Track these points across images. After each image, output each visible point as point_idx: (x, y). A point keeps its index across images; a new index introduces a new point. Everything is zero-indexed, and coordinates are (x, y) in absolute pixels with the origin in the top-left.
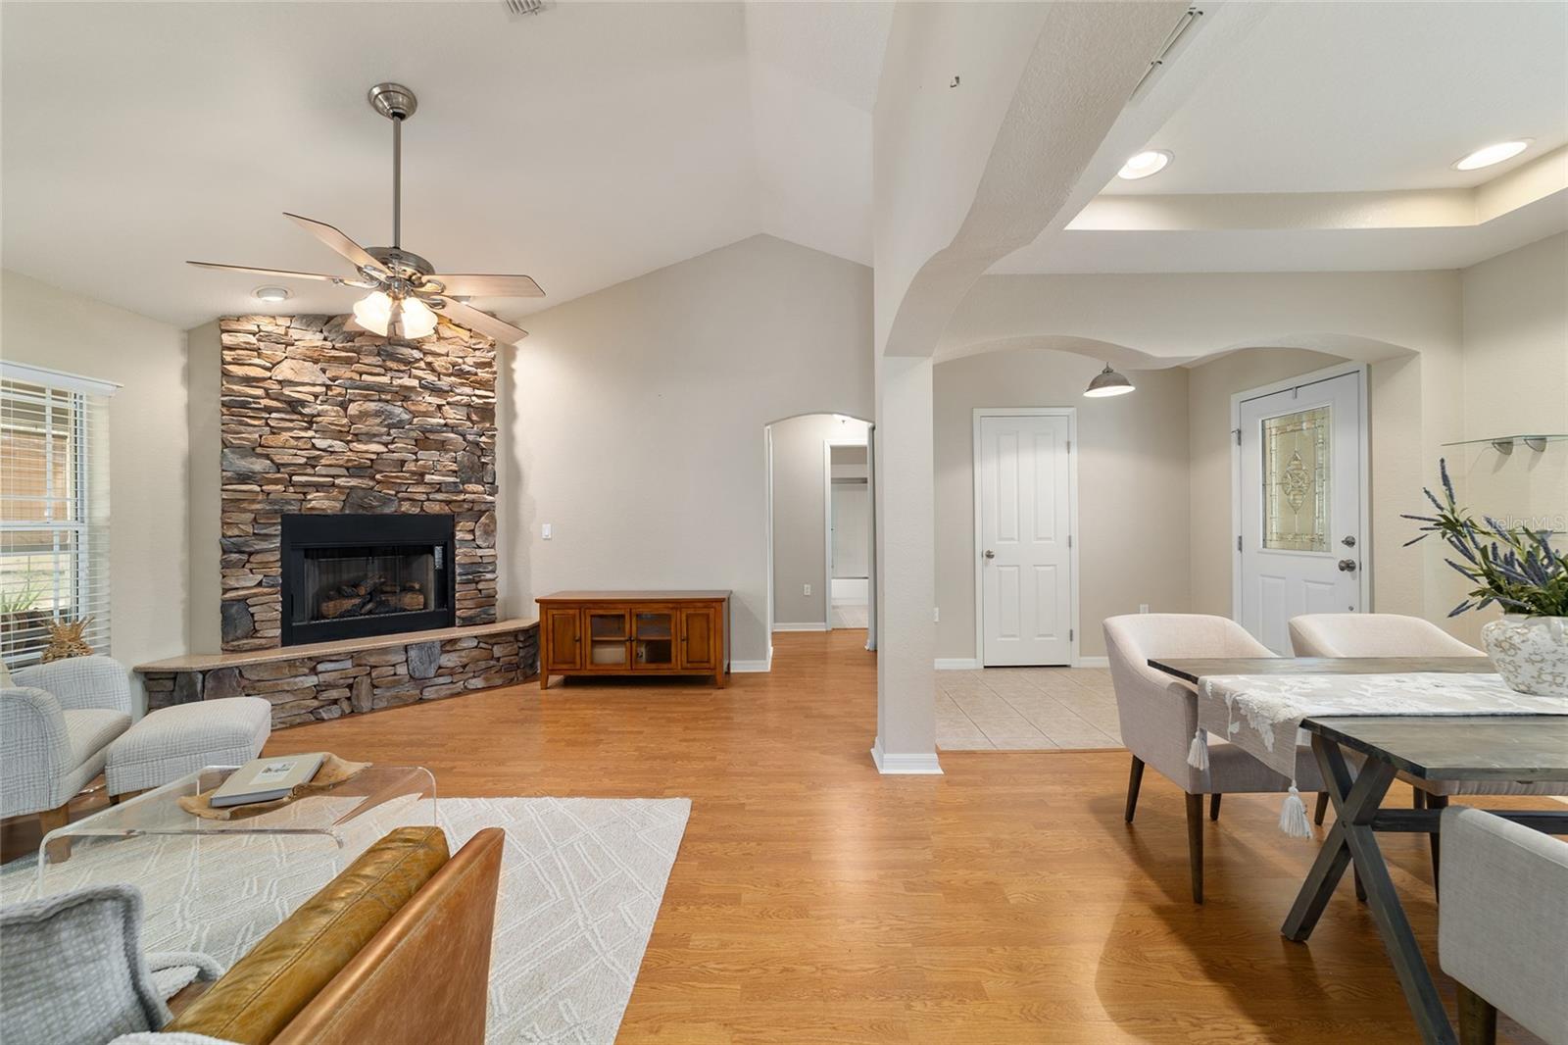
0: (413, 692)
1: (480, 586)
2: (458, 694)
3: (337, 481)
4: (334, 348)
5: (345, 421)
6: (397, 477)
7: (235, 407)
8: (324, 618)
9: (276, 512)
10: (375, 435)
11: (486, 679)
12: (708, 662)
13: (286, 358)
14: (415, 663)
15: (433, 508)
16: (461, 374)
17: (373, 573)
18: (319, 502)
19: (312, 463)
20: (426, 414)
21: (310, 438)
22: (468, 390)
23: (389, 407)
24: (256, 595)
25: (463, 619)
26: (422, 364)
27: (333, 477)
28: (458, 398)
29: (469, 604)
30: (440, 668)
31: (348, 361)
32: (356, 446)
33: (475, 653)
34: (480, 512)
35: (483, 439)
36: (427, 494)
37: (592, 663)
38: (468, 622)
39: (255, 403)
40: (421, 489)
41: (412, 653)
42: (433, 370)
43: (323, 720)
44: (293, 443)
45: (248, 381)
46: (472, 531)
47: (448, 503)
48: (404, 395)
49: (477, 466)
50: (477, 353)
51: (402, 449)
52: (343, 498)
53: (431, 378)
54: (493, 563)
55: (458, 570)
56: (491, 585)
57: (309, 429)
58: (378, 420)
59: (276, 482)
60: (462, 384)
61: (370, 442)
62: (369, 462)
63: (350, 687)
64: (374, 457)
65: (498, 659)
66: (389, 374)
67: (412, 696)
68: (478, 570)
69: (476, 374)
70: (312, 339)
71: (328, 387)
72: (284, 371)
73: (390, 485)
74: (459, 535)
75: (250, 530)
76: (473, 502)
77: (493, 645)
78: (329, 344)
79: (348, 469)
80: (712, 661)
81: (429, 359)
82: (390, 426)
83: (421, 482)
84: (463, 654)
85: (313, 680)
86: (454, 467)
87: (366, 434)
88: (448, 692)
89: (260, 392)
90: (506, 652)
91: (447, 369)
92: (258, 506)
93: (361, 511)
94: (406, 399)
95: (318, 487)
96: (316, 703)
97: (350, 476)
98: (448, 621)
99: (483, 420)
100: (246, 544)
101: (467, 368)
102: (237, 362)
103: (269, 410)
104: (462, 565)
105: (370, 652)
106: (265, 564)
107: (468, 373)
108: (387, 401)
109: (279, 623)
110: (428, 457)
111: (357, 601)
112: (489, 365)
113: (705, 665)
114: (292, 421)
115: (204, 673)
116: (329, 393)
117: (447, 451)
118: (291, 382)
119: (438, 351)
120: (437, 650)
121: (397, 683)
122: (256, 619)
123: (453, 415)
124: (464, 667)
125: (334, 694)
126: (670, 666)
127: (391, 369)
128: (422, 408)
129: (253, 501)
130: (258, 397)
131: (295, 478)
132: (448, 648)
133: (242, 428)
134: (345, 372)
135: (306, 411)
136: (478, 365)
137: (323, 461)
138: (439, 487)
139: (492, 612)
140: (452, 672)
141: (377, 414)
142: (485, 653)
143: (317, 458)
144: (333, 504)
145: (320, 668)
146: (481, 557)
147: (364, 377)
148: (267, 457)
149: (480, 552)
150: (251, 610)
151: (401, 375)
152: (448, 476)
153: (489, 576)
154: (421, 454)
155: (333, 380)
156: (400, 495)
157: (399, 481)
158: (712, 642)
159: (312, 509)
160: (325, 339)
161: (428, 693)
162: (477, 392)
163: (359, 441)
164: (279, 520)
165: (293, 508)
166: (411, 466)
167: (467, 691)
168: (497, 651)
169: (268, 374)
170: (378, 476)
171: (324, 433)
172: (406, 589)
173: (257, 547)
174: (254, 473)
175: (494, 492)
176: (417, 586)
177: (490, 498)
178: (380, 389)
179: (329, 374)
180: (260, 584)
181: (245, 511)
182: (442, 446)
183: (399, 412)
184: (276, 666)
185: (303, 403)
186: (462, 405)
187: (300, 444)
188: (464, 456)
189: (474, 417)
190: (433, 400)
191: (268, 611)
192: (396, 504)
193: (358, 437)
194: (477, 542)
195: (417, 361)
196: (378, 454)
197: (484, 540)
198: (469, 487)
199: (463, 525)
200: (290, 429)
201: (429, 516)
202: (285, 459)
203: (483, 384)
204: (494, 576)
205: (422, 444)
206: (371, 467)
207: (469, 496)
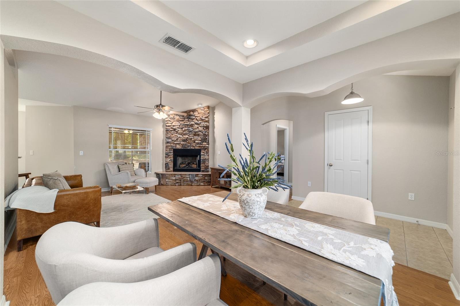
0: (191, 183)
1: (205, 164)
2: (198, 185)
3: (181, 143)
4: (181, 118)
5: (182, 132)
6: (190, 142)
7: (167, 131)
8: (180, 168)
9: (172, 148)
10: (187, 134)
11: (204, 184)
13: (174, 121)
14: (191, 178)
15: (197, 148)
16: (202, 120)
17: (188, 160)
18: (178, 147)
19: (177, 139)
20: (196, 129)
22: (203, 123)
23: (189, 128)
24: (169, 162)
25: (202, 171)
26: (195, 119)
27: (180, 142)
28: (201, 125)
29: (203, 168)
30: (195, 179)
31: (183, 120)
32: (184, 136)
33: (202, 178)
34: (206, 149)
35: (206, 133)
36: (196, 145)
38: (203, 171)
40: (194, 144)
41: (190, 176)
42: (197, 120)
43: (176, 185)
44: (175, 136)
45: (169, 126)
46: (204, 153)
47: (200, 147)
48: (192, 125)
49: (205, 139)
50: (206, 115)
51: (191, 136)
52: (182, 146)
53: (196, 121)
54: (208, 159)
55: (201, 160)
56: (208, 164)
57: (177, 133)
59: (172, 143)
60: (202, 122)
61: (186, 135)
63: (180, 180)
64: (186, 138)
65: (206, 180)
67: (190, 184)
68: (205, 160)
69: (205, 119)
70: (178, 117)
71: (180, 126)
72: (173, 124)
74: (201, 153)
75: (169, 151)
76: (204, 146)
77: (205, 177)
78: (180, 118)
79: (182, 140)
81: (196, 118)
82: (189, 132)
83: (195, 142)
84: (199, 177)
85: (174, 178)
86: (200, 139)
87: (185, 134)
88: (196, 185)
89: (170, 128)
90: (208, 178)
91: (200, 119)
92: (170, 147)
93: (185, 148)
94: (192, 126)
95: (178, 144)
96: (175, 182)
97: (183, 142)
98: (199, 170)
99: (206, 129)
100: (168, 154)
101: (203, 118)
102: (167, 123)
103: (171, 131)
104: (202, 159)
105: (183, 174)
106: (171, 157)
107: (203, 119)
108: (189, 127)
109: (172, 168)
110: (196, 137)
111: (185, 165)
112: (208, 117)
114: (174, 132)
115: (161, 174)
117: (199, 136)
119: (198, 116)
120: (194, 176)
121: (187, 181)
122: (170, 167)
123: (201, 129)
124: (200, 180)
125: (178, 181)
127: (190, 121)
129: (169, 147)
130: (170, 129)
131: (175, 142)
132: (196, 176)
133: (168, 134)
134: (182, 123)
135: (176, 130)
136: (205, 118)
138: (198, 143)
139: (208, 170)
140: (197, 181)
141: (187, 130)
142: (203, 178)
143: (178, 139)
144: (180, 147)
145: (176, 176)
147: (185, 123)
148: (171, 139)
149: (205, 157)
150: (169, 165)
152: (200, 141)
153: (207, 162)
154: (195, 137)
155: (181, 124)
156: (191, 145)
159: (177, 148)
160: (179, 117)
161: (193, 184)
162: (205, 123)
163: (184, 135)
164: (173, 150)
165: (174, 148)
166: (193, 140)
167: (200, 185)
168: (206, 178)
169: (171, 125)
170: (187, 142)
171: (179, 134)
172: (193, 164)
173: (170, 154)
174: (169, 142)
175: (208, 145)
176: (195, 163)
177: (207, 146)
178: (188, 125)
179: (180, 123)
180: (170, 161)
181: (168, 148)
182: (198, 135)
183: (191, 129)
184: (170, 175)
185: (176, 129)
186: (202, 126)
187: (176, 136)
188: (203, 137)
189: (205, 129)
190: (197, 126)
191: (171, 165)
192: (190, 147)
193: (184, 134)
194: (205, 155)
195: (194, 119)
196: (187, 137)
197: (206, 155)
198: (203, 143)
199: (202, 151)
200: (174, 134)
201: (196, 149)
202: (173, 139)
203: (206, 121)
204: (208, 162)
205: (195, 135)
206: (186, 140)
207: (203, 145)
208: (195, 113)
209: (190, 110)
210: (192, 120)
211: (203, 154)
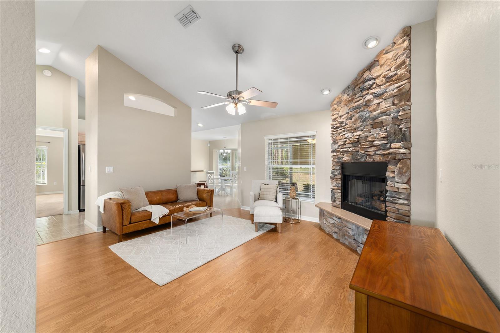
1: (397, 207)
3: (349, 149)
5: (351, 124)
6: (364, 145)
7: (334, 128)
8: (355, 203)
9: (339, 162)
10: (358, 128)
13: (341, 108)
14: (355, 232)
15: (377, 159)
16: (389, 79)
18: (346, 158)
19: (345, 143)
20: (374, 110)
21: (345, 134)
22: (393, 87)
23: (363, 113)
24: (335, 189)
26: (374, 86)
28: (388, 94)
29: (393, 215)
30: (363, 240)
31: (353, 100)
32: (355, 134)
34: (399, 160)
35: (400, 113)
36: (375, 151)
39: (335, 126)
40: (373, 149)
41: (354, 227)
42: (378, 85)
44: (342, 137)
45: (335, 120)
46: (394, 172)
47: (383, 155)
48: (367, 104)
50: (398, 61)
51: (366, 131)
52: (351, 156)
53: (376, 90)
54: (408, 195)
55: (388, 194)
57: (344, 131)
58: (360, 120)
59: (339, 151)
60: (390, 85)
61: (358, 131)
62: (356, 140)
63: (339, 230)
64: (357, 137)
66: (364, 98)
67: (354, 247)
69: (396, 74)
70: (345, 97)
72: (341, 113)
73: (363, 149)
74: (388, 174)
75: (335, 167)
76: (395, 154)
79: (352, 144)
81: (376, 81)
82: (363, 122)
83: (373, 146)
85: (332, 221)
86: (384, 134)
87: (356, 128)
89: (337, 122)
91: (382, 81)
92: (337, 160)
93: (356, 161)
94: (368, 106)
95: (346, 152)
97: (353, 147)
99: (400, 101)
101: (390, 74)
102: (333, 115)
103: (337, 128)
104: (389, 191)
105: (344, 219)
106: (338, 179)
107: (392, 77)
108: (362, 111)
109: (340, 200)
110: (375, 132)
111: (364, 200)
112: (404, 62)
114: (341, 129)
116: (349, 115)
117: (384, 126)
118: (342, 116)
119: (379, 74)
122: (336, 197)
123: (386, 105)
125: (336, 230)
128: (372, 108)
129: (335, 158)
130: (336, 125)
131: (342, 150)
132: (366, 232)
133: (334, 135)
134: (352, 105)
135: (343, 125)
136: (397, 68)
137: (347, 142)
138: (379, 147)
141: (359, 118)
143: (346, 141)
144: (349, 159)
145: (334, 218)
146: (398, 188)
147: (356, 104)
148: (337, 144)
149: (397, 185)
150: (336, 194)
151: (367, 95)
152: (382, 141)
153: (401, 201)
154: (373, 131)
156: (366, 153)
157: (365, 147)
159: (344, 160)
160: (348, 95)
161: (358, 249)
162: (396, 85)
164: (339, 165)
165: (341, 160)
166: (369, 139)
169: (338, 116)
170: (360, 146)
171: (347, 131)
173: (335, 173)
174: (335, 149)
175: (409, 147)
177: (406, 150)
178: (359, 107)
179: (349, 108)
180: (336, 186)
181: (334, 162)
182: (380, 125)
183: (366, 114)
185: (342, 123)
186: (390, 97)
188: (391, 127)
189: (396, 102)
190: (376, 102)
191: (339, 195)
192: (365, 157)
193: (355, 130)
194: (396, 179)
195: (372, 85)
196: (359, 135)
197: (400, 178)
198: (393, 145)
199: (390, 167)
200: (341, 133)
201: (377, 163)
202: (339, 143)
203: (399, 79)
204: (406, 202)
205: (374, 126)
206: (358, 142)
207: (391, 151)
208: (373, 71)
209: (364, 69)
210: (367, 92)
211: (392, 175)
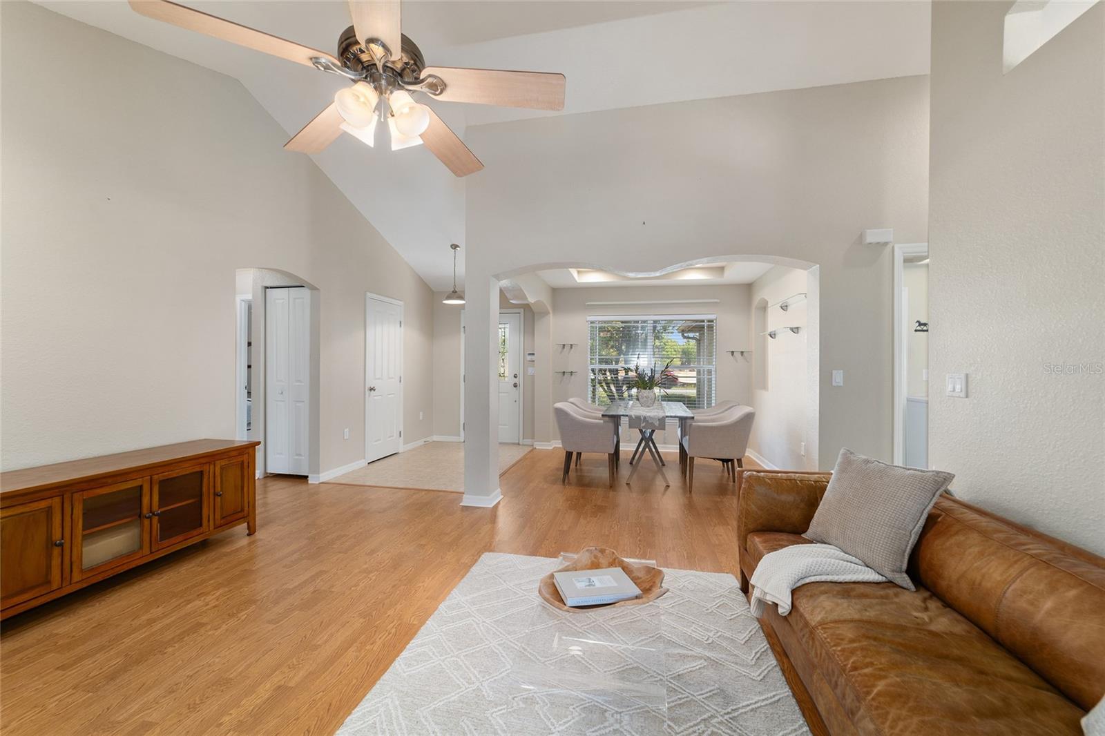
12: (242, 510)
37: (82, 571)
80: (246, 508)
113: (240, 515)
126: (201, 530)
158: (246, 489)
